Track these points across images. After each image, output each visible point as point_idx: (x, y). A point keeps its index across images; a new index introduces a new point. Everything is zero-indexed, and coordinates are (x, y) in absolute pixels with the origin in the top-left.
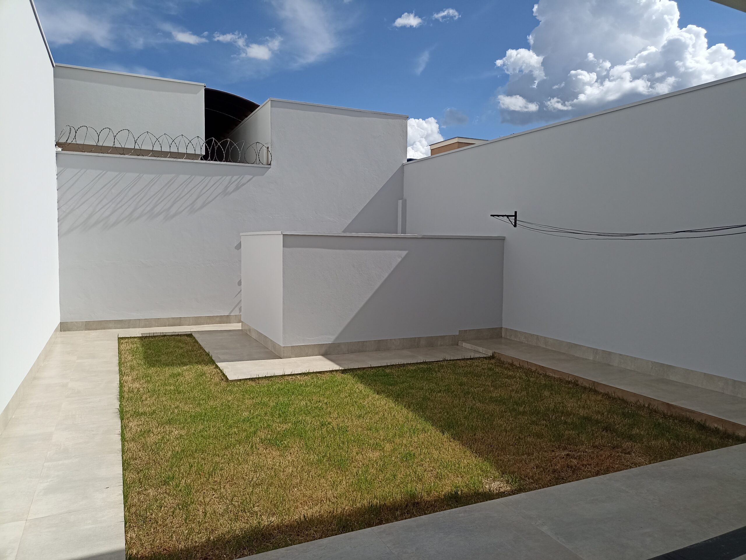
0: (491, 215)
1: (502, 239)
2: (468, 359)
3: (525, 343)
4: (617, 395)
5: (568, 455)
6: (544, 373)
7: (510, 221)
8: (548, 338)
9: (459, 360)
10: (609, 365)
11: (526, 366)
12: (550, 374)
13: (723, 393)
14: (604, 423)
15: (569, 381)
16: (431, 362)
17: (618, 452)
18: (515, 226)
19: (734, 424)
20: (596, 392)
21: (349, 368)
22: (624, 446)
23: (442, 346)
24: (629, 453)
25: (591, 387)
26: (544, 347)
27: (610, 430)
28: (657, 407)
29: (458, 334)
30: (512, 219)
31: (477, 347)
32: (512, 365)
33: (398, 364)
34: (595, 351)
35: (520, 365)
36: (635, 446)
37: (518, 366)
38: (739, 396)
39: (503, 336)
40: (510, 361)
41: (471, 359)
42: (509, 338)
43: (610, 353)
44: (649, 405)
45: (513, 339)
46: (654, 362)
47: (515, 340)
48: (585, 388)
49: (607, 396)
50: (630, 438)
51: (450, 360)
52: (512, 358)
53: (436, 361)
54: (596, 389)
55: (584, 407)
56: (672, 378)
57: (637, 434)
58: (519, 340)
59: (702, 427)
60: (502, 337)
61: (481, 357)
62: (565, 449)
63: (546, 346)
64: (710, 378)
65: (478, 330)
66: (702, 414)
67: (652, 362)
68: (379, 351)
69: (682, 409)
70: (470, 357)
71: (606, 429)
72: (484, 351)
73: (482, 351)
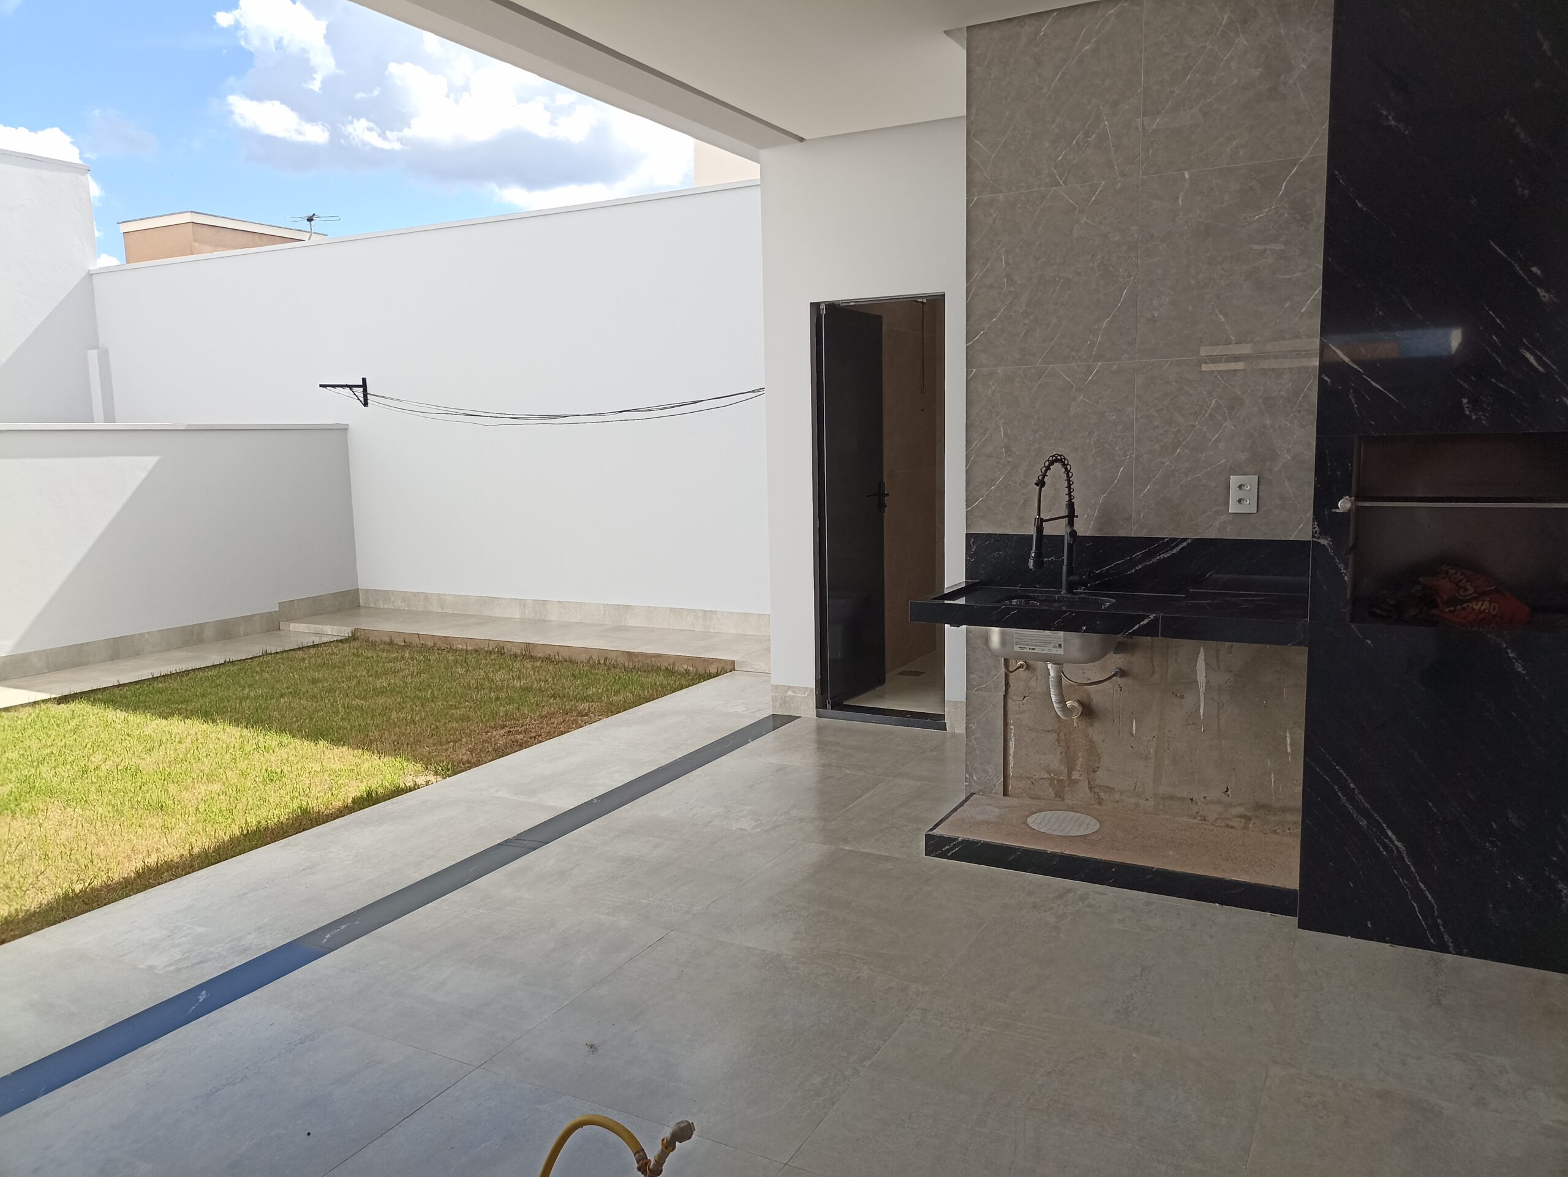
0: (321, 386)
1: (343, 429)
2: (309, 647)
3: (404, 610)
4: (561, 656)
5: (509, 732)
6: (449, 647)
7: (355, 394)
8: (445, 595)
9: (294, 650)
10: (544, 621)
11: (416, 641)
12: (459, 646)
13: (693, 631)
14: (550, 691)
15: (491, 652)
16: (241, 660)
17: (572, 716)
18: (366, 404)
19: (705, 660)
20: (532, 658)
21: (73, 693)
22: (580, 708)
23: (248, 635)
24: (586, 715)
25: (524, 653)
26: (440, 611)
27: (559, 696)
28: (616, 660)
29: (278, 609)
30: (359, 391)
31: (321, 626)
32: (391, 643)
33: (174, 672)
34: (522, 603)
35: (405, 642)
36: (592, 706)
37: (403, 644)
38: (711, 630)
39: (361, 605)
40: (387, 639)
41: (314, 646)
42: (374, 606)
43: (544, 602)
44: (605, 660)
45: (382, 607)
46: (607, 604)
47: (386, 607)
48: (516, 656)
49: (548, 659)
50: (585, 699)
51: (277, 653)
52: (390, 634)
53: (251, 658)
54: (532, 654)
55: (519, 677)
56: (631, 623)
57: (593, 694)
58: (393, 607)
59: (670, 672)
60: (359, 606)
61: (332, 640)
62: (503, 727)
63: (442, 608)
64: (676, 612)
65: (314, 599)
66: (669, 656)
67: (604, 604)
68: (118, 659)
69: (645, 655)
70: (312, 644)
71: (554, 696)
72: (333, 630)
73: (332, 632)
